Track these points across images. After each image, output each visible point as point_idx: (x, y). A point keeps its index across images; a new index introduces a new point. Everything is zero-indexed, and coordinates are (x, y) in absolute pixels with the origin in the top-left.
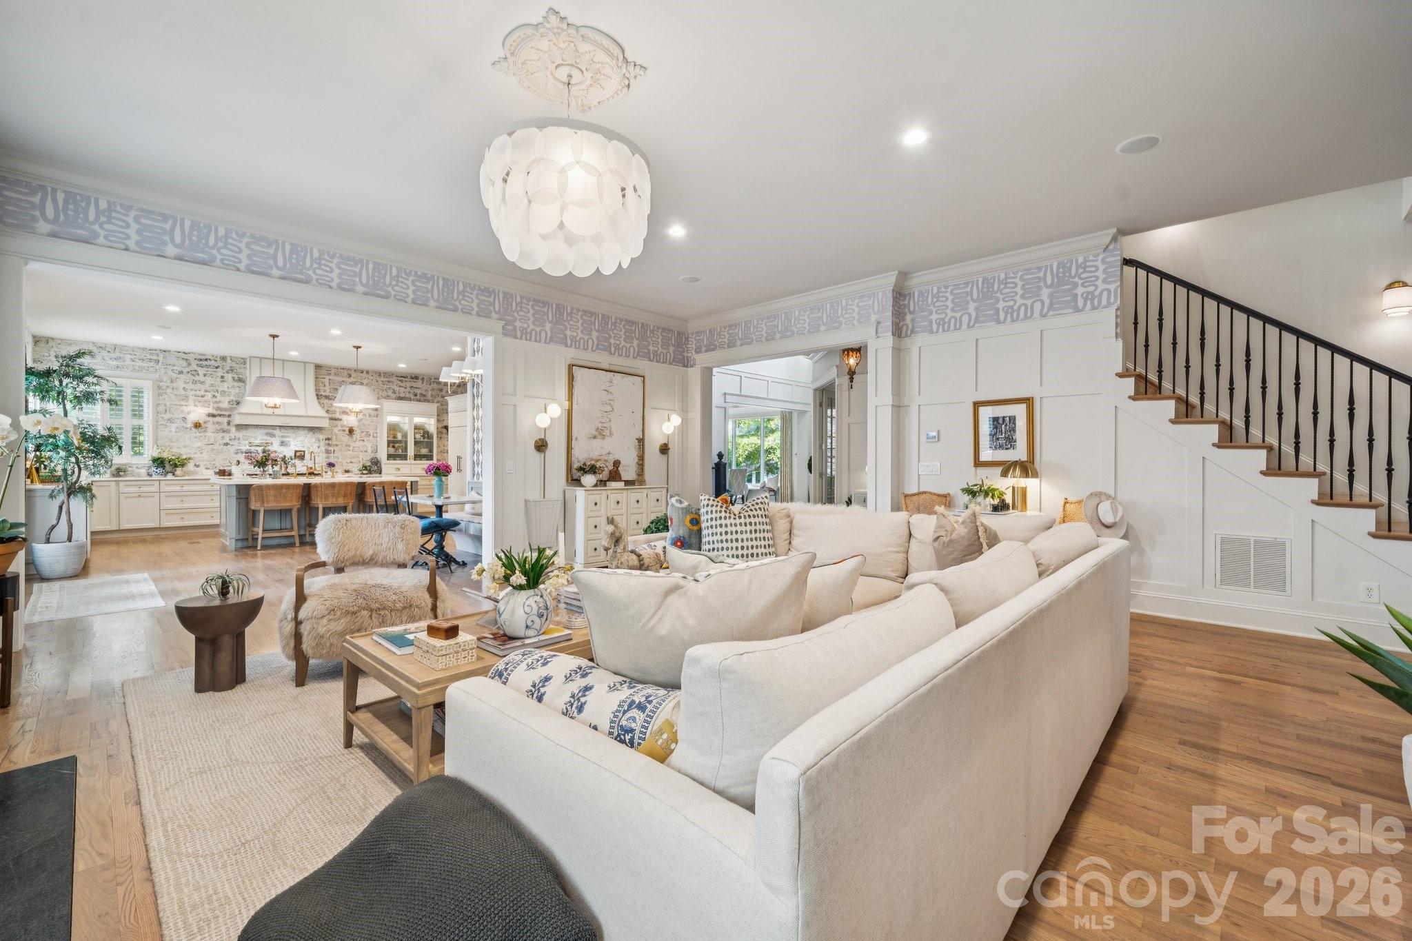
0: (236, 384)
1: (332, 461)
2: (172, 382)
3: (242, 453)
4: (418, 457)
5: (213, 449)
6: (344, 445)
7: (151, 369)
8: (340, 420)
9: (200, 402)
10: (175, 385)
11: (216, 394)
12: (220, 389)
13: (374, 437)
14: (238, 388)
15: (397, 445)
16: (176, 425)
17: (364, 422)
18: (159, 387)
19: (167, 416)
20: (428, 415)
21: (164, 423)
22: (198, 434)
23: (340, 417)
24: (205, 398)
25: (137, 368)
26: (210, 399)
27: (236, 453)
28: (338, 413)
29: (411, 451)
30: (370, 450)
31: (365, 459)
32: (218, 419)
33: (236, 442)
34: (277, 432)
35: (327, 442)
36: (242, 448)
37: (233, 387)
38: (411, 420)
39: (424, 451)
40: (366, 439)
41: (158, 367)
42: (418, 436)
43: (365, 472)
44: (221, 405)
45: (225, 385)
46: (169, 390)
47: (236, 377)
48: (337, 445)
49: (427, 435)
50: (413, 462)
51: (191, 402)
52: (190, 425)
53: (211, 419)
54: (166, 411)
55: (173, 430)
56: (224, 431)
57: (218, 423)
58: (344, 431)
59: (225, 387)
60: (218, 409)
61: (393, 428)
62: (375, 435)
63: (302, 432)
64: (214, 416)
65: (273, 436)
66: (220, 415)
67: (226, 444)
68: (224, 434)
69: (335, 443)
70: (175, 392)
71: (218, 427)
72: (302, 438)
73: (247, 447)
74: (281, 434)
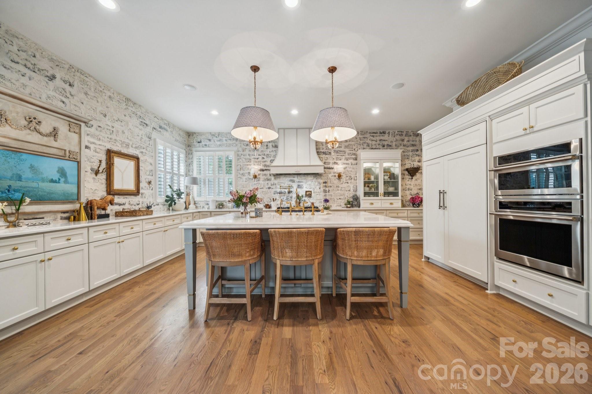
0: (274, 149)
1: (328, 198)
2: (243, 151)
3: (277, 193)
4: (387, 194)
5: (263, 192)
6: (335, 187)
7: (234, 145)
8: (333, 168)
9: (256, 162)
10: (244, 153)
11: (264, 156)
12: (266, 153)
13: (354, 179)
14: (275, 152)
15: (370, 185)
16: (246, 177)
17: (348, 169)
18: (238, 155)
19: (241, 172)
20: (394, 161)
21: (240, 176)
22: (256, 182)
23: (332, 167)
24: (259, 160)
25: (228, 145)
26: (261, 160)
27: (275, 194)
28: (331, 164)
29: (381, 189)
30: (352, 190)
31: (349, 196)
32: (265, 172)
33: (274, 187)
34: (296, 179)
35: (325, 184)
36: (277, 190)
37: (272, 151)
38: (381, 165)
39: (391, 189)
40: (349, 182)
41: (237, 143)
42: (386, 177)
43: (349, 206)
44: (266, 163)
45: (269, 150)
46: (242, 156)
47: (274, 144)
48: (331, 187)
49: (393, 176)
50: (383, 198)
51: (252, 162)
52: (252, 177)
53: (262, 172)
54: (241, 169)
55: (244, 180)
56: (268, 180)
57: (265, 175)
58: (335, 176)
59: (267, 152)
60: (265, 166)
61: (368, 172)
62: (355, 178)
63: (310, 178)
64: (263, 170)
65: (293, 181)
66: (266, 170)
67: (269, 188)
68: (268, 182)
69: (329, 185)
70: (245, 157)
71: (266, 177)
72: (310, 182)
73: (280, 190)
74: (298, 181)
